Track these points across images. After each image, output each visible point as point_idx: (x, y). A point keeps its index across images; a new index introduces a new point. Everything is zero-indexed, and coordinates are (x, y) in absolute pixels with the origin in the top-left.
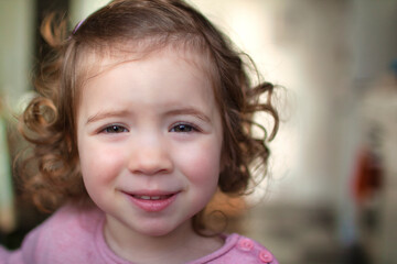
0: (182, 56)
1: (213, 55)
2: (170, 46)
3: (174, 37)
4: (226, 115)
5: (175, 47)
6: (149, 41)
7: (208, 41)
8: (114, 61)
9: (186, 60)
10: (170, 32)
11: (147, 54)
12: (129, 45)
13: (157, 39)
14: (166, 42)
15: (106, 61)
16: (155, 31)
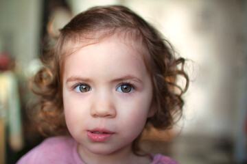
0: (123, 41)
1: (145, 41)
2: (115, 35)
3: (119, 29)
4: (154, 78)
5: (118, 35)
6: (102, 32)
7: (141, 33)
8: (81, 45)
9: (126, 44)
10: (116, 27)
11: (101, 39)
12: (90, 35)
13: (108, 30)
14: (113, 33)
15: (77, 45)
16: (107, 26)
